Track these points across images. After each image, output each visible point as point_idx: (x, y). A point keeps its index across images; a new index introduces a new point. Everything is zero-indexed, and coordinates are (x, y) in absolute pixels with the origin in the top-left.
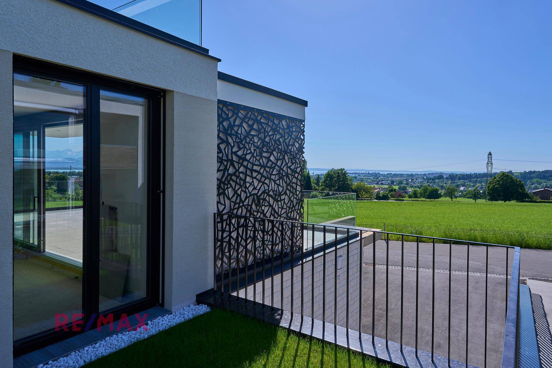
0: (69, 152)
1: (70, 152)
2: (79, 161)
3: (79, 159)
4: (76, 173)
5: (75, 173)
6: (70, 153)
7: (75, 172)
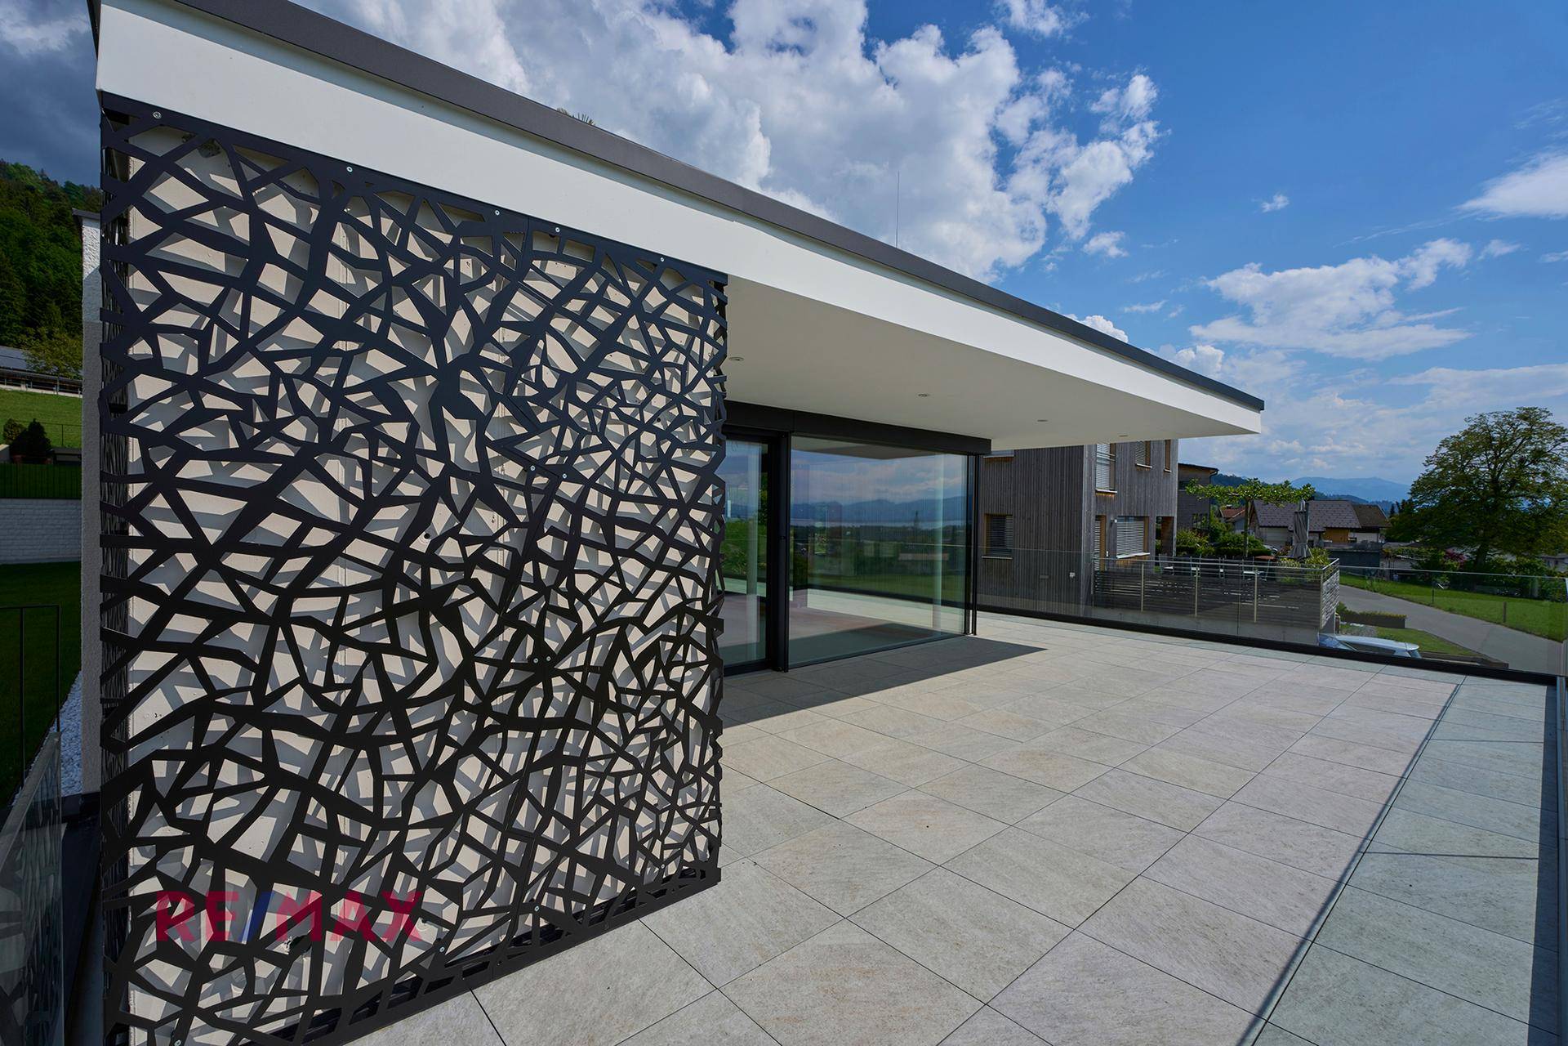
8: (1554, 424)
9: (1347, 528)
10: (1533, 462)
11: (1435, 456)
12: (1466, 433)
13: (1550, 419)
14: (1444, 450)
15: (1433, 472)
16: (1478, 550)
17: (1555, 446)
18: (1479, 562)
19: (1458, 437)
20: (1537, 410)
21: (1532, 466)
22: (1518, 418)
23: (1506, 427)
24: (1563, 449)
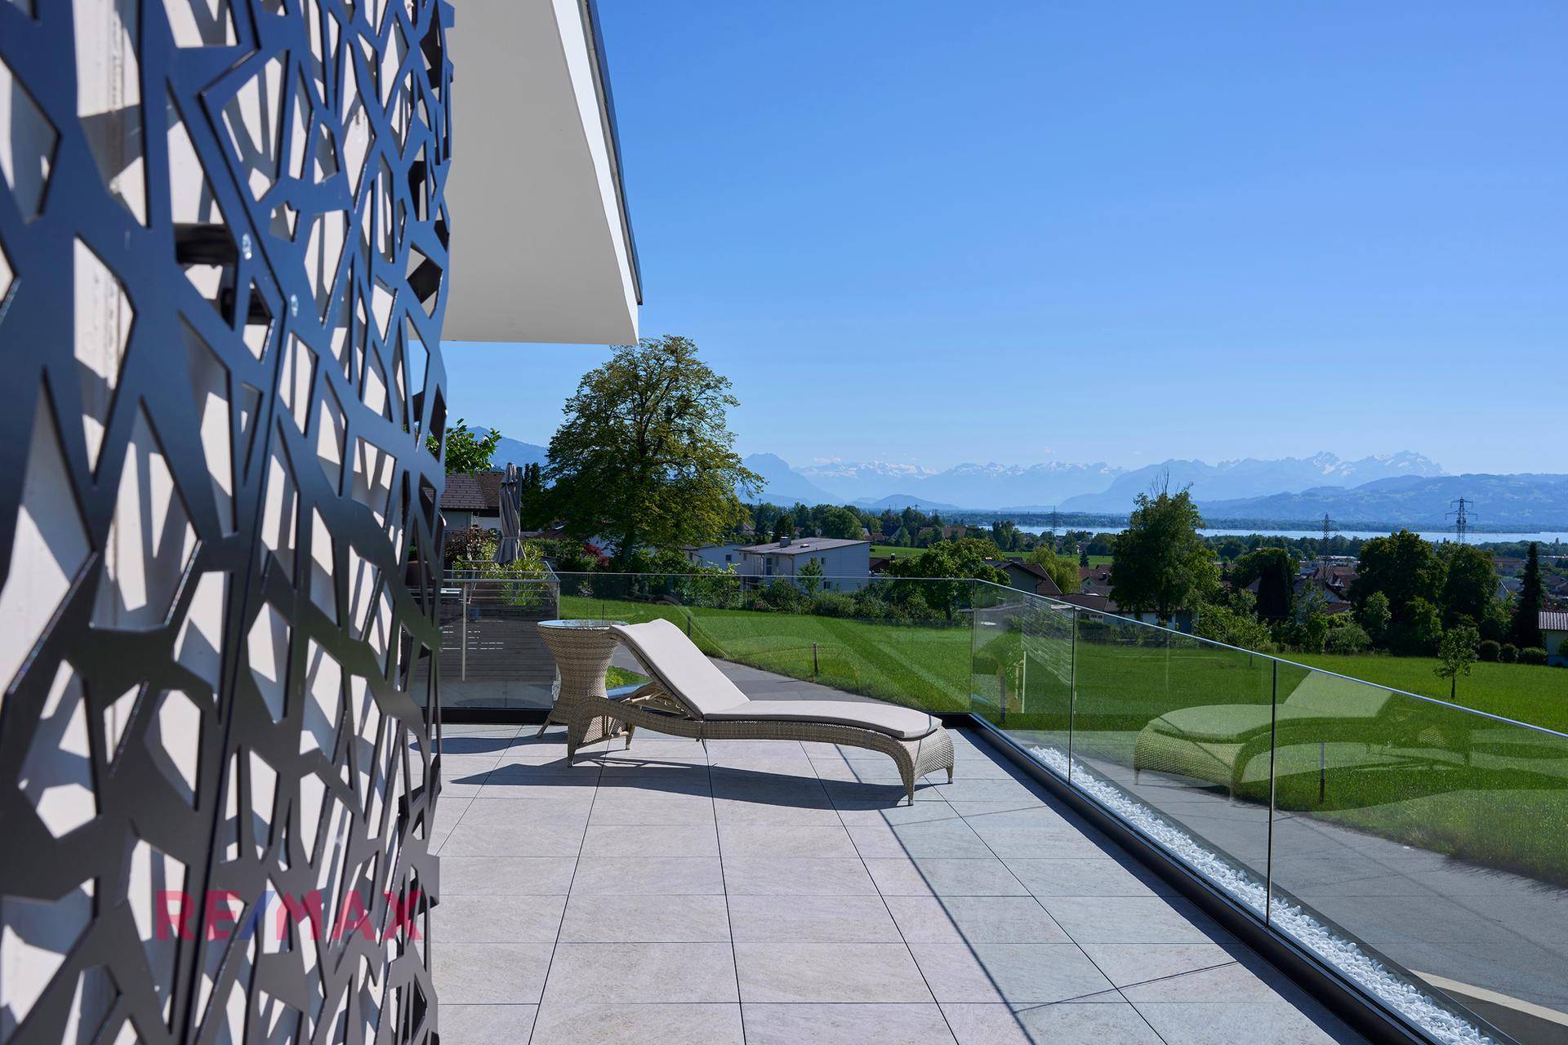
0: (1327, 466)
1: (1331, 465)
2: (1363, 499)
3: (1361, 491)
4: (1345, 546)
5: (1342, 544)
6: (1333, 468)
7: (1343, 539)
8: (699, 364)
9: (469, 510)
10: (679, 415)
11: (577, 398)
12: (610, 367)
13: (695, 356)
14: (587, 390)
15: (574, 423)
16: (624, 540)
17: (700, 394)
18: (625, 559)
19: (601, 373)
20: (683, 342)
21: (678, 420)
22: (664, 350)
23: (652, 362)
24: (707, 398)
